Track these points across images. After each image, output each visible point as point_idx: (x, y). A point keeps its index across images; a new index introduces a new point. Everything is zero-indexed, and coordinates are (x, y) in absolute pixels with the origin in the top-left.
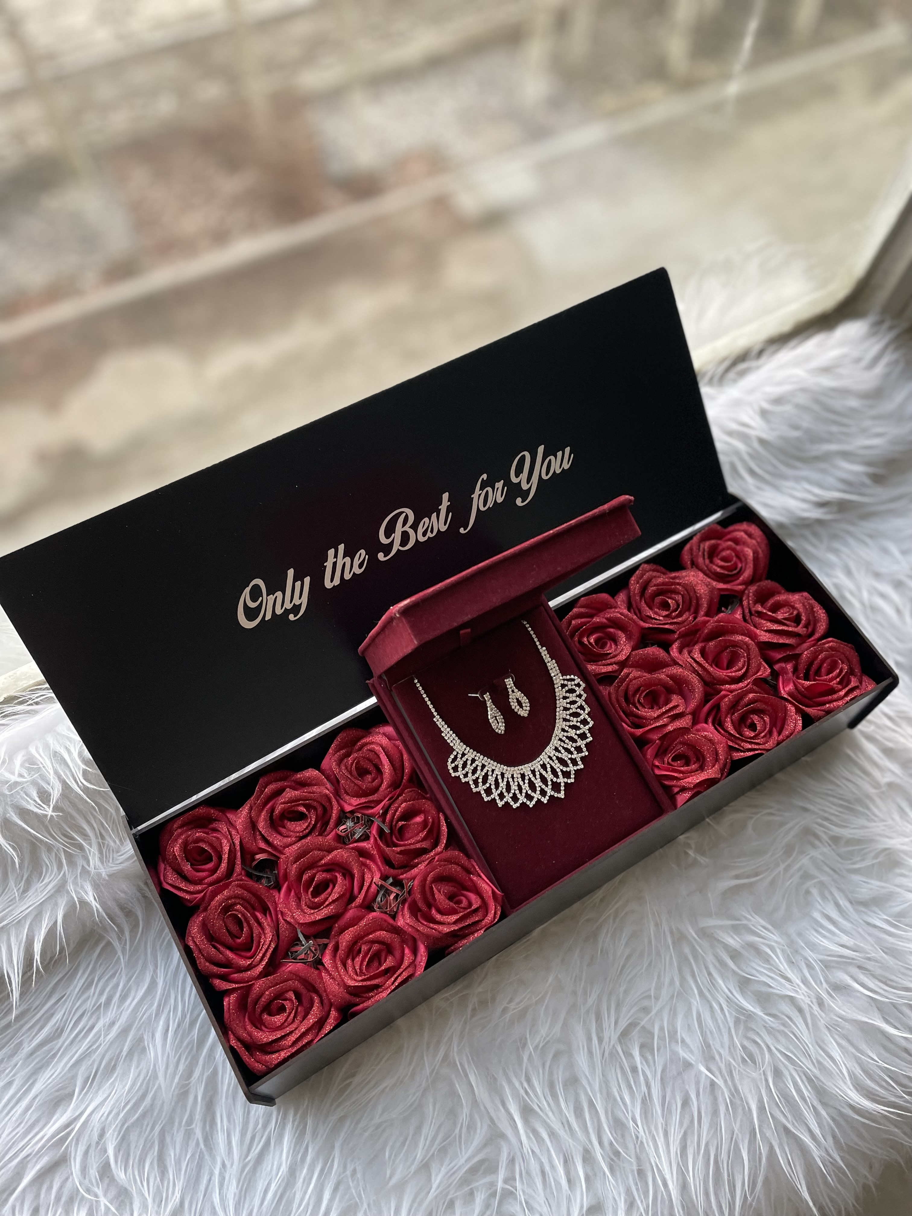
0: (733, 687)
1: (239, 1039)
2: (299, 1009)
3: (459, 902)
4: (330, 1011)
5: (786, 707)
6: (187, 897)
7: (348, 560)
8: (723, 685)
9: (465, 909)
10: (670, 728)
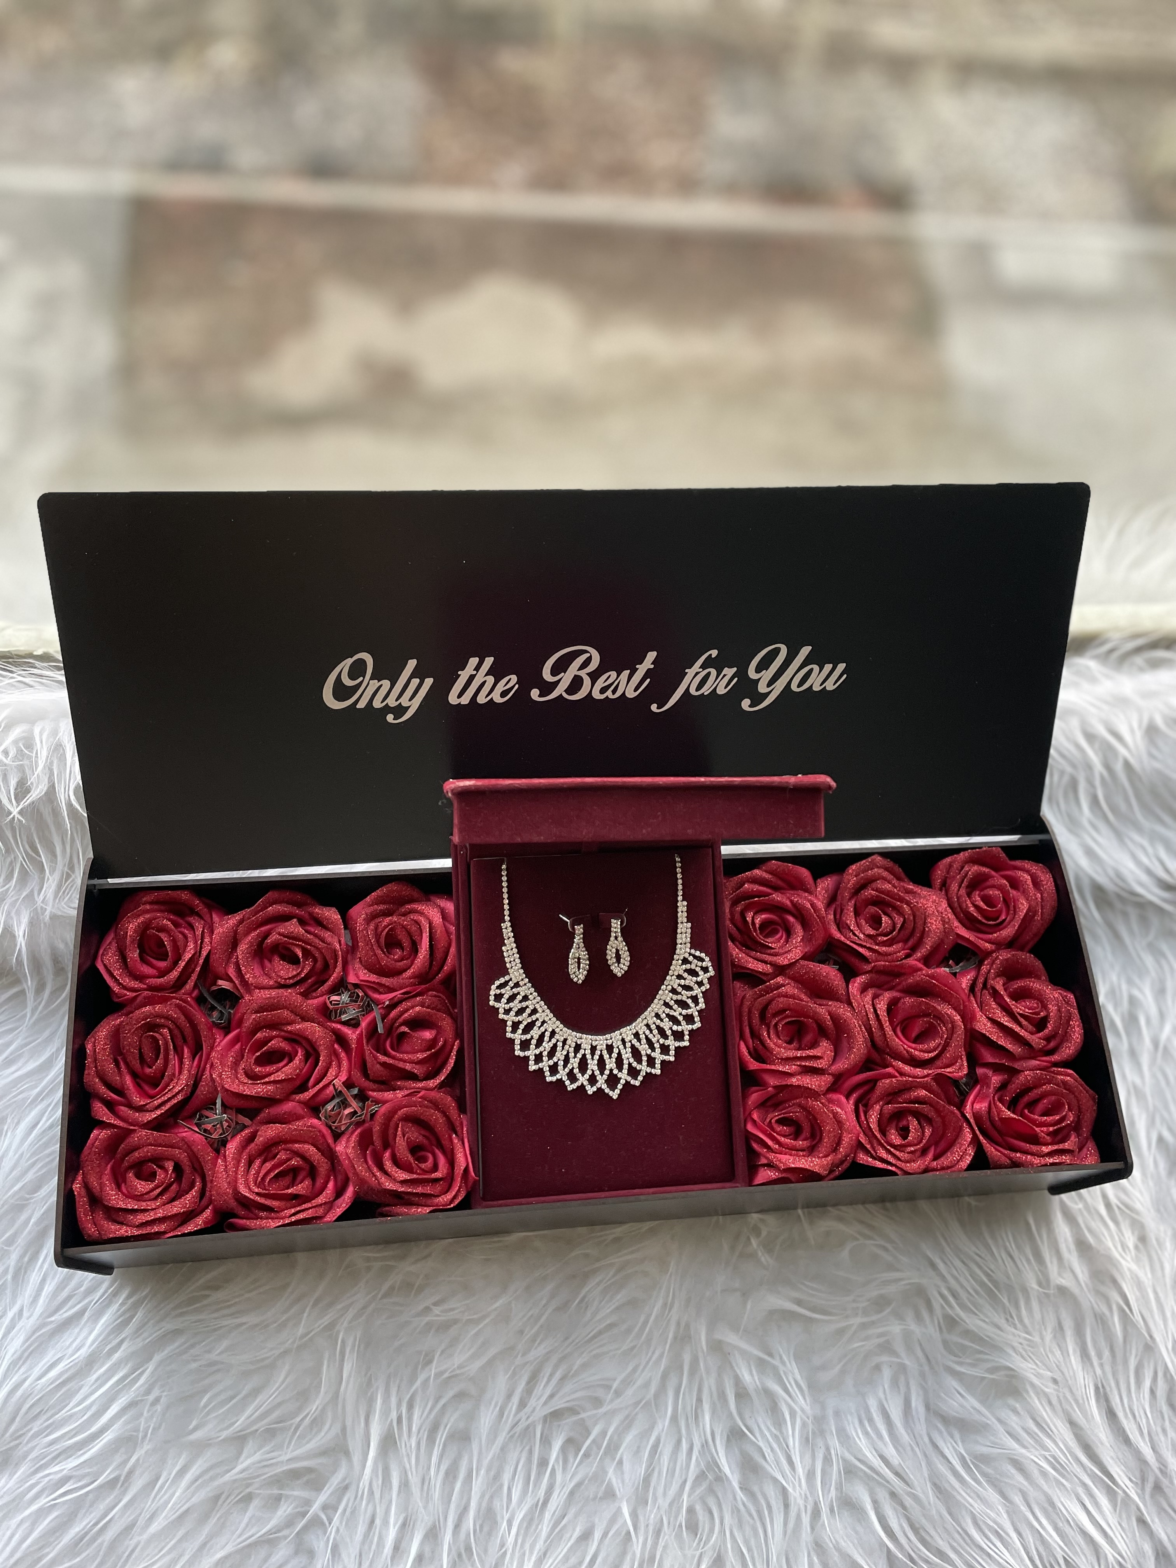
0: (907, 1068)
1: (86, 1185)
2: (174, 1186)
3: (424, 1160)
4: (207, 1207)
5: (961, 1129)
6: (116, 989)
7: (491, 680)
8: (895, 1059)
9: (425, 1172)
10: (794, 1081)
